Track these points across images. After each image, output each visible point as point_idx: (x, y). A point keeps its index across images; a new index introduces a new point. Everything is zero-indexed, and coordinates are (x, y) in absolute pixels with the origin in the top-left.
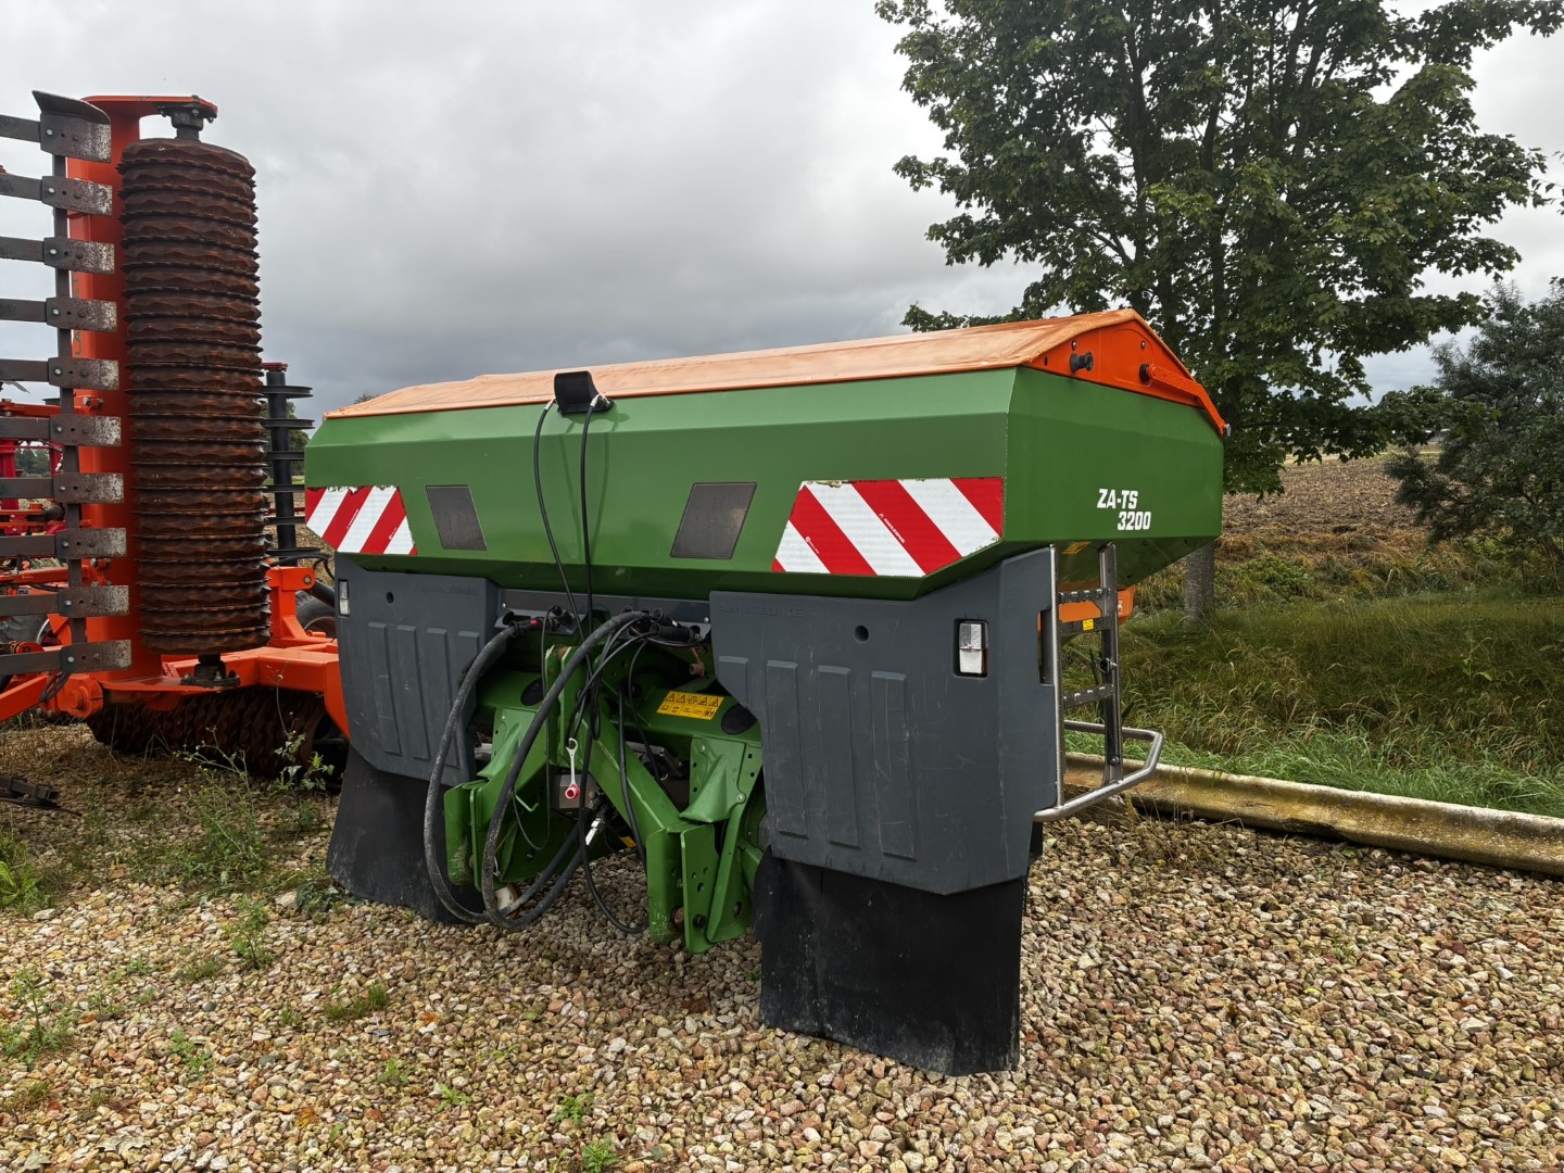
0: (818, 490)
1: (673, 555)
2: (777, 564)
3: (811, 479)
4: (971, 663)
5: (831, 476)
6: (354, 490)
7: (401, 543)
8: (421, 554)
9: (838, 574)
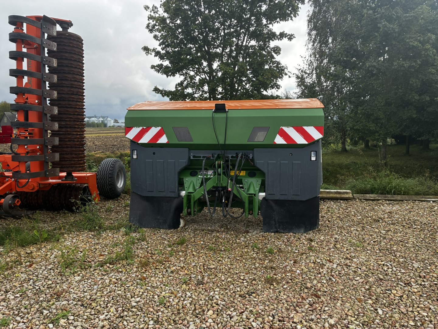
0: (285, 129)
1: (248, 141)
2: (275, 142)
3: (283, 126)
4: (313, 159)
5: (288, 126)
6: (145, 128)
7: (163, 140)
8: (170, 143)
9: (288, 143)
